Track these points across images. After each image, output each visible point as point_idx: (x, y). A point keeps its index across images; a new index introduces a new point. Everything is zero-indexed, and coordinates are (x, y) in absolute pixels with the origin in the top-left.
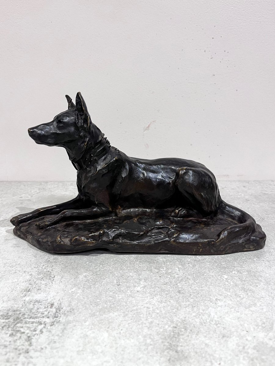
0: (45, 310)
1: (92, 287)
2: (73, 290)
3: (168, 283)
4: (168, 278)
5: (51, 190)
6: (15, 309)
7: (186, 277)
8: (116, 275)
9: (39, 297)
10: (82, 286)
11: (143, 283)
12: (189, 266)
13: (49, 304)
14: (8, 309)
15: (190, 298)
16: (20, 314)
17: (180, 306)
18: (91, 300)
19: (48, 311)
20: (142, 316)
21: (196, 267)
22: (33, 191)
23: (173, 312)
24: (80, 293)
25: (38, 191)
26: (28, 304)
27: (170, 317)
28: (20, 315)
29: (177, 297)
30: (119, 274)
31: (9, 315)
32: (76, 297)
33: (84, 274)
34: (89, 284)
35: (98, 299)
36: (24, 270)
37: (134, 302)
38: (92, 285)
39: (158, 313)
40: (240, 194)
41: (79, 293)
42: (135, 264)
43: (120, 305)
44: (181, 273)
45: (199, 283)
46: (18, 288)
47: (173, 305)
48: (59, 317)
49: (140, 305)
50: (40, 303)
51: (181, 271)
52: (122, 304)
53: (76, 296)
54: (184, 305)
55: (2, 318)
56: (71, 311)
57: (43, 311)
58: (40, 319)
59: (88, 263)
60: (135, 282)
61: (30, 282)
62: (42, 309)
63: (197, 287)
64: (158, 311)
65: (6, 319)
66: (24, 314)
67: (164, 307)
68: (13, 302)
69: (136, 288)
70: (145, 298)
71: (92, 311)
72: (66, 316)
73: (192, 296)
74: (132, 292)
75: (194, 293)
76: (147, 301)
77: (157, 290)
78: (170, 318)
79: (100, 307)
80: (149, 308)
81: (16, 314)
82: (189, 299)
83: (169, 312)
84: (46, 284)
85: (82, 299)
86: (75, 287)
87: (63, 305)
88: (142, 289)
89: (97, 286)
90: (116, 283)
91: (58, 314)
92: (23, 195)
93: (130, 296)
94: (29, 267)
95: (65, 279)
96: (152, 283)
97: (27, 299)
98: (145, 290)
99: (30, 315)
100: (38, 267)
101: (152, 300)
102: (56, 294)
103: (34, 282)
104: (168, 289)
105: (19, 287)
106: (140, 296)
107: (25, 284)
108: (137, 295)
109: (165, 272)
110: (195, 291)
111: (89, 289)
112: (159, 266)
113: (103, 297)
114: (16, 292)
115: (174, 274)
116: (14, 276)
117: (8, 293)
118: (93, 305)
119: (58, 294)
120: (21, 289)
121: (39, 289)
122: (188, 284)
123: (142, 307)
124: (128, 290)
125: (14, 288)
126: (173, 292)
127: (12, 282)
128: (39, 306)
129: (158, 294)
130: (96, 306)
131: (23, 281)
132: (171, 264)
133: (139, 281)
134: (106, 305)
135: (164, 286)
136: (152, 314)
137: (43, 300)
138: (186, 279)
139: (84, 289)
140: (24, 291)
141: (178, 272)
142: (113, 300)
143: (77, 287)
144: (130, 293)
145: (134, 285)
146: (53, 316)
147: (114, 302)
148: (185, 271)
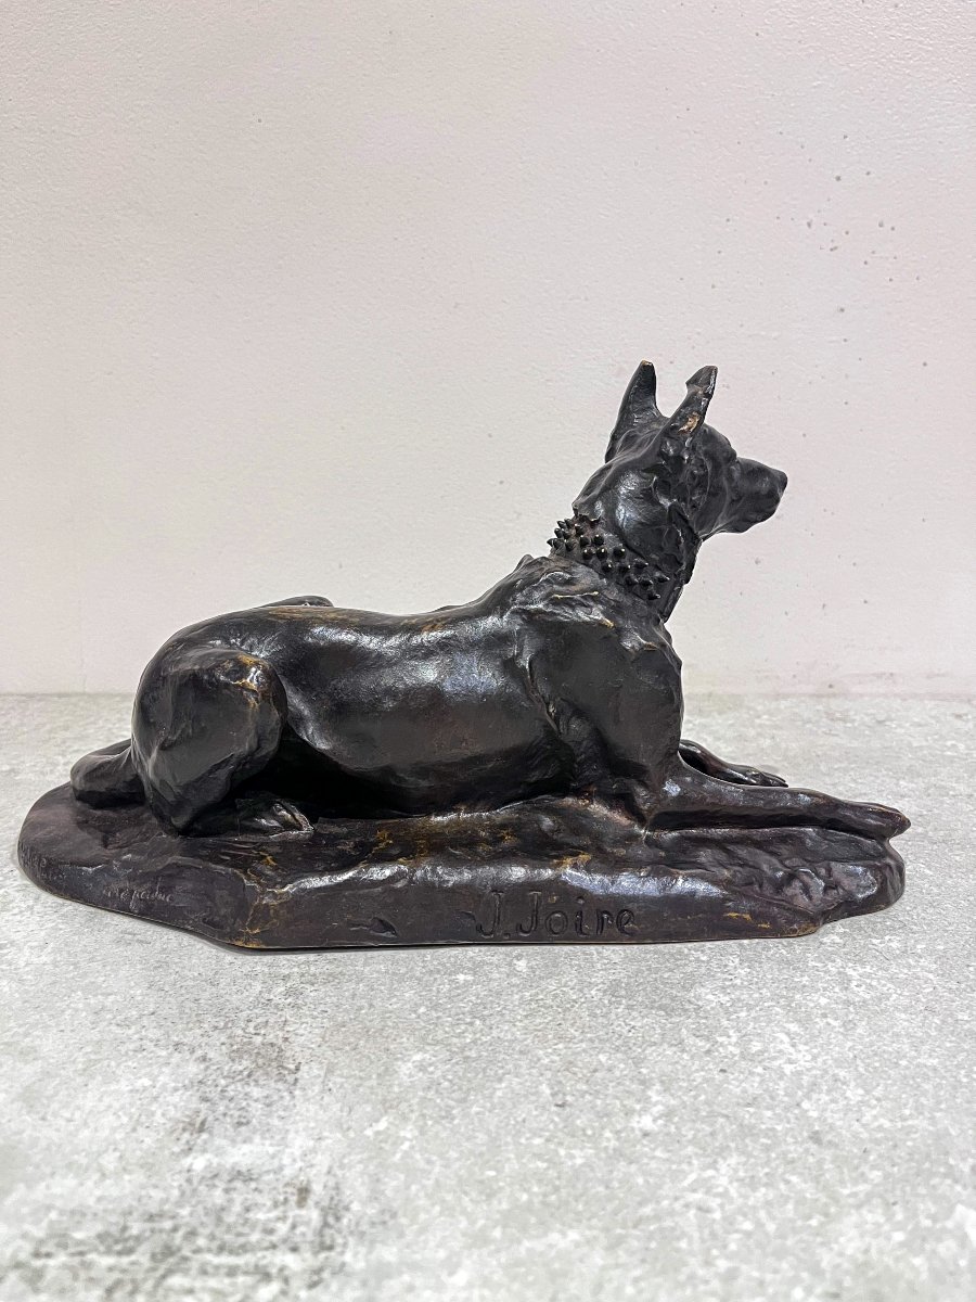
0: (274, 1214)
1: (454, 1112)
2: (382, 1125)
3: (759, 1099)
4: (758, 1079)
6: (153, 1208)
7: (826, 1072)
8: (546, 1061)
9: (244, 1154)
10: (415, 1107)
11: (660, 1098)
12: (829, 1024)
13: (290, 1190)
14: (125, 1205)
15: (868, 1166)
16: (175, 1229)
17: (836, 1201)
18: (460, 1169)
19: (289, 1221)
20: (683, 1244)
21: (860, 1031)
23: (810, 1226)
24: (411, 1140)
26: (202, 1188)
27: (803, 1250)
28: (179, 1236)
29: (811, 1159)
30: (557, 1058)
31: (130, 1237)
32: (398, 1156)
33: (418, 1057)
34: (442, 1100)
35: (490, 1169)
36: (176, 1039)
37: (640, 1181)
38: (452, 1103)
39: (748, 1234)
40: (949, 743)
41: (405, 1139)
42: (613, 1017)
43: (582, 1195)
44: (803, 1057)
45: (886, 1098)
46: (158, 1118)
47: (805, 1198)
48: (338, 1249)
49: (666, 1197)
50: (253, 1185)
51: (801, 1047)
52: (593, 1191)
53: (394, 1154)
54: (849, 1196)
55: (102, 1248)
56: (387, 1220)
57: (269, 1220)
58: (260, 1254)
59: (422, 1010)
60: (628, 1092)
61: (203, 1088)
62: (265, 1209)
63: (883, 1116)
64: (748, 1226)
65: (120, 1253)
66: (192, 1234)
67: (768, 1203)
68: (139, 1177)
69: (636, 1118)
70: (680, 1163)
71: (472, 1222)
72: (366, 1243)
73: (872, 1158)
74: (623, 1135)
75: (877, 1142)
76: (692, 1177)
77: (723, 1127)
78: (801, 1255)
79: (505, 1206)
80: (707, 1211)
81: (161, 1231)
82: (865, 1169)
83: (793, 1228)
84: (268, 1101)
85: (422, 1164)
86: (386, 1112)
87: (348, 1192)
88: (660, 1122)
89: (475, 1109)
90: (551, 1098)
91: (332, 1231)
93: (619, 1154)
94: (191, 1025)
95: (341, 1076)
96: (695, 1097)
97: (198, 1163)
98: (673, 1129)
99: (217, 1235)
100: (230, 1025)
101: (710, 1172)
102: (313, 1142)
103: (219, 1089)
104: (769, 1126)
105: (159, 1113)
106: (658, 1153)
107: (184, 1098)
108: (646, 1149)
109: (736, 1051)
110: (879, 1135)
111: (443, 1122)
112: (707, 1027)
113: (509, 1159)
114: (151, 1133)
115: (775, 1058)
116: (135, 1065)
117: (119, 1136)
118: (474, 1195)
119: (324, 1143)
120: (170, 1119)
121: (244, 1120)
122: (842, 1103)
123: (678, 1206)
124: (603, 1128)
125: (143, 1117)
126: (792, 1140)
127: (130, 1088)
128: (249, 1197)
129: (733, 1145)
130: (484, 1198)
131: (173, 1085)
132: (754, 1018)
133: (643, 1091)
134: (525, 1197)
135: (748, 1111)
136: (724, 1235)
137: (265, 1169)
138: (831, 1082)
139: (426, 1124)
140: (184, 1130)
141: (792, 1050)
142: (552, 1173)
143: (394, 1111)
144: (613, 1143)
145: (624, 1106)
146: (312, 1242)
147: (557, 1183)
148: (816, 1047)
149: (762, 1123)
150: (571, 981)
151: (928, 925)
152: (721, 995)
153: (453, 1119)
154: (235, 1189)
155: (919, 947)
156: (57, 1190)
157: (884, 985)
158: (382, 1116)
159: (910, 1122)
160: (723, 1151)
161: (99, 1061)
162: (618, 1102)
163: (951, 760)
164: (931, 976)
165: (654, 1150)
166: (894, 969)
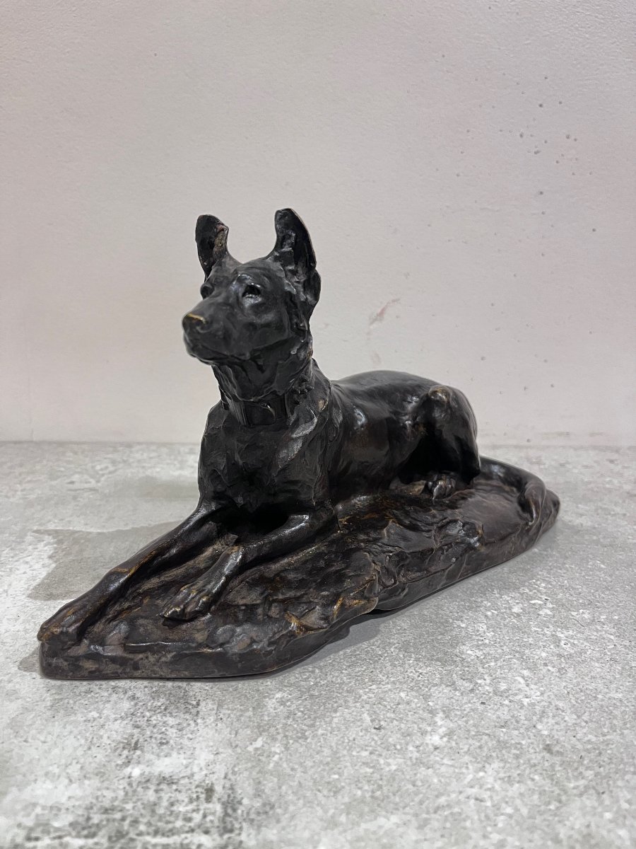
0: (190, 807)
1: (307, 734)
2: (259, 743)
3: (509, 723)
4: (506, 709)
5: (144, 465)
6: (107, 804)
7: (550, 703)
8: (365, 697)
9: (166, 765)
10: (280, 731)
11: (443, 723)
12: (549, 670)
13: (199, 790)
14: (87, 802)
15: (584, 768)
16: (123, 819)
17: (565, 792)
18: (314, 774)
19: (201, 812)
20: (468, 824)
21: (569, 675)
22: (98, 467)
23: (550, 810)
24: (279, 754)
25: (111, 468)
26: (140, 789)
27: (548, 826)
28: (126, 824)
29: (547, 764)
30: (373, 695)
31: (93, 824)
32: (272, 765)
33: (279, 695)
34: (298, 725)
35: (335, 774)
37: (436, 780)
38: (306, 728)
39: (510, 816)
40: (608, 479)
41: (276, 753)
42: (407, 666)
43: (397, 791)
44: (535, 693)
45: (592, 721)
46: (105, 740)
47: (545, 791)
48: (237, 832)
49: (454, 792)
50: (174, 787)
51: (532, 686)
52: (405, 788)
53: (269, 763)
54: (574, 788)
55: (74, 833)
56: (267, 810)
57: (187, 812)
58: (183, 836)
60: (421, 719)
61: (134, 719)
62: (184, 804)
63: (591, 733)
64: (509, 810)
65: (86, 837)
66: (135, 822)
67: (521, 794)
68: (95, 782)
69: (429, 737)
70: (460, 768)
71: (326, 812)
72: (256, 827)
73: (585, 762)
74: (421, 748)
75: (588, 751)
76: (471, 776)
77: (486, 743)
78: (546, 829)
79: (346, 800)
80: (481, 801)
81: (114, 820)
82: (581, 769)
83: (539, 811)
84: (180, 727)
85: (288, 771)
86: (261, 734)
87: (240, 791)
88: (445, 739)
89: (320, 732)
90: (371, 724)
91: (231, 819)
92: (76, 477)
93: (419, 762)
95: (228, 709)
96: (467, 722)
97: (136, 772)
98: (453, 744)
99: (153, 823)
101: (481, 774)
102: (212, 756)
103: (146, 719)
104: (517, 741)
105: (105, 736)
106: (446, 761)
107: (122, 725)
108: (438, 758)
109: (491, 690)
110: (589, 746)
111: (300, 741)
112: (470, 673)
113: (346, 767)
114: (101, 751)
115: (516, 694)
116: (86, 702)
117: (80, 752)
118: (325, 792)
119: (220, 757)
120: (113, 741)
121: (164, 741)
122: (563, 725)
123: (462, 797)
124: (407, 744)
125: (95, 739)
126: (533, 751)
127: (84, 718)
128: (173, 795)
129: (494, 754)
130: (332, 794)
131: (114, 716)
132: (500, 666)
133: (432, 717)
134: (359, 793)
135: (502, 731)
136: (494, 818)
137: (181, 776)
138: (554, 711)
139: (289, 743)
140: (124, 748)
141: (527, 689)
142: (376, 776)
143: (266, 733)
144: (416, 755)
145: (420, 729)
146: (218, 827)
147: (380, 782)
148: (542, 686)
149: (512, 739)
150: (377, 641)
151: (607, 602)
152: (477, 651)
153: (306, 739)
154: (162, 790)
155: (602, 617)
156: (39, 792)
157: (582, 644)
158: (258, 737)
159: (608, 737)
160: (488, 759)
161: (61, 699)
162: (416, 726)
163: (610, 491)
164: (612, 637)
165: (442, 759)
166: (587, 633)
